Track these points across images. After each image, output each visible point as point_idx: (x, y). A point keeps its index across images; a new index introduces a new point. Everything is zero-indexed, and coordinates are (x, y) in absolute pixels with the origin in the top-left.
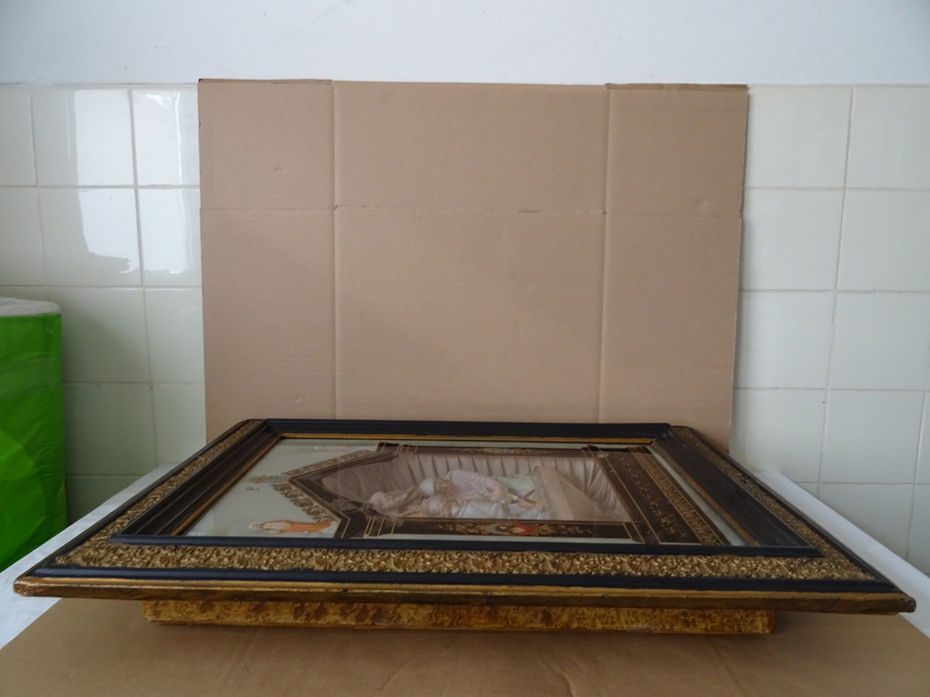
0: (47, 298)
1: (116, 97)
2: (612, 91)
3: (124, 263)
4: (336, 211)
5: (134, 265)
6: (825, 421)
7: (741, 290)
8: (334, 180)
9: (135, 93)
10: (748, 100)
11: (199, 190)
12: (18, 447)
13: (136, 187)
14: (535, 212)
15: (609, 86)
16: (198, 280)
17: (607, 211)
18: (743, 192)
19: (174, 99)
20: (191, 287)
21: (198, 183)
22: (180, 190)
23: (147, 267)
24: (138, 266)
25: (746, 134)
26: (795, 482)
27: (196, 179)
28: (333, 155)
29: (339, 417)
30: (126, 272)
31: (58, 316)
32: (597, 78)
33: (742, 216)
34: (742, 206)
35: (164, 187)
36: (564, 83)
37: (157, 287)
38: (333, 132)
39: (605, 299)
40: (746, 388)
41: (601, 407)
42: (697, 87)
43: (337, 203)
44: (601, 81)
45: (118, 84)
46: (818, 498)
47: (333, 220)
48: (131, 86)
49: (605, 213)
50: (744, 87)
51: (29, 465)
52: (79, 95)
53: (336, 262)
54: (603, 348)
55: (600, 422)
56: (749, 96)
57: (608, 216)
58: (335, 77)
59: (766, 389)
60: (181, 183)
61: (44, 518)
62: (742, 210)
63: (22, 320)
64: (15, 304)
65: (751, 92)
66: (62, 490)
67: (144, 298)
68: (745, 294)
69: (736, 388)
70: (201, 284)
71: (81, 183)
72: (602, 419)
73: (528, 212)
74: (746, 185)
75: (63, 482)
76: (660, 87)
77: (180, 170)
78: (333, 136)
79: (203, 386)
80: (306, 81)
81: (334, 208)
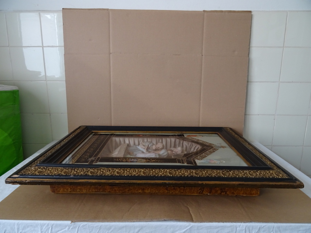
0: (14, 85)
1: (35, 15)
2: (205, 13)
3: (39, 73)
4: (111, 55)
5: (43, 74)
6: (274, 125)
7: (248, 82)
8: (110, 44)
9: (41, 14)
10: (252, 16)
11: (64, 48)
12: (6, 134)
13: (43, 47)
14: (179, 55)
15: (204, 11)
16: (64, 79)
17: (203, 55)
18: (249, 48)
19: (55, 16)
20: (62, 81)
21: (63, 45)
22: (57, 48)
23: (47, 74)
24: (44, 74)
25: (251, 28)
26: (264, 146)
27: (63, 44)
28: (109, 36)
29: (113, 125)
30: (40, 76)
31: (18, 91)
32: (200, 8)
33: (249, 56)
34: (249, 53)
35: (52, 46)
36: (189, 10)
37: (51, 81)
38: (109, 27)
39: (202, 85)
40: (249, 115)
41: (200, 121)
42: (234, 12)
43: (111, 52)
44: (202, 9)
45: (35, 11)
46: (271, 151)
47: (110, 58)
48: (40, 11)
49: (202, 55)
50: (250, 12)
51: (10, 141)
52: (22, 15)
53: (111, 72)
54: (201, 101)
55: (200, 126)
56: (252, 15)
57: (203, 56)
58: (110, 8)
59: (255, 115)
60: (58, 45)
61: (16, 158)
62: (249, 55)
63: (6, 92)
64: (3, 87)
65: (252, 13)
66: (21, 148)
67: (47, 85)
68: (249, 83)
69: (245, 115)
70: (65, 80)
71: (24, 45)
72: (201, 125)
73: (176, 55)
74: (250, 46)
75: (22, 146)
76: (222, 11)
77: (57, 40)
78: (110, 28)
79: (67, 114)
80: (100, 9)
81: (110, 54)
